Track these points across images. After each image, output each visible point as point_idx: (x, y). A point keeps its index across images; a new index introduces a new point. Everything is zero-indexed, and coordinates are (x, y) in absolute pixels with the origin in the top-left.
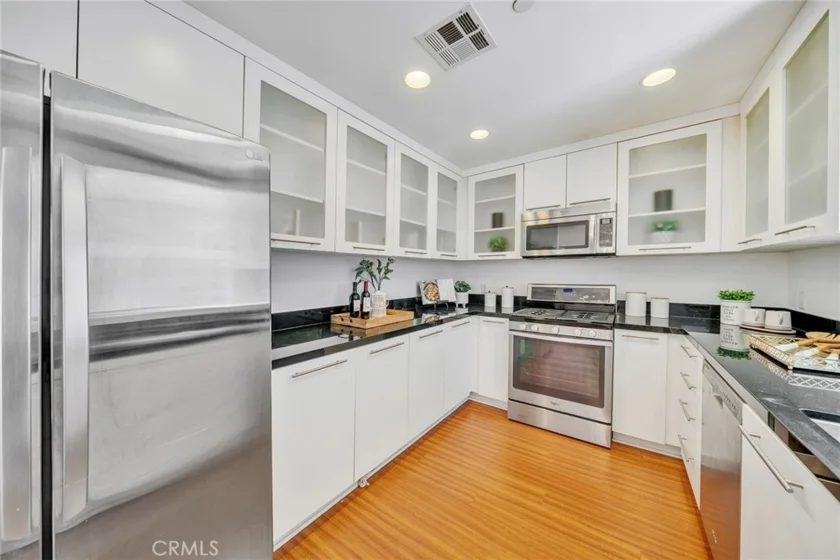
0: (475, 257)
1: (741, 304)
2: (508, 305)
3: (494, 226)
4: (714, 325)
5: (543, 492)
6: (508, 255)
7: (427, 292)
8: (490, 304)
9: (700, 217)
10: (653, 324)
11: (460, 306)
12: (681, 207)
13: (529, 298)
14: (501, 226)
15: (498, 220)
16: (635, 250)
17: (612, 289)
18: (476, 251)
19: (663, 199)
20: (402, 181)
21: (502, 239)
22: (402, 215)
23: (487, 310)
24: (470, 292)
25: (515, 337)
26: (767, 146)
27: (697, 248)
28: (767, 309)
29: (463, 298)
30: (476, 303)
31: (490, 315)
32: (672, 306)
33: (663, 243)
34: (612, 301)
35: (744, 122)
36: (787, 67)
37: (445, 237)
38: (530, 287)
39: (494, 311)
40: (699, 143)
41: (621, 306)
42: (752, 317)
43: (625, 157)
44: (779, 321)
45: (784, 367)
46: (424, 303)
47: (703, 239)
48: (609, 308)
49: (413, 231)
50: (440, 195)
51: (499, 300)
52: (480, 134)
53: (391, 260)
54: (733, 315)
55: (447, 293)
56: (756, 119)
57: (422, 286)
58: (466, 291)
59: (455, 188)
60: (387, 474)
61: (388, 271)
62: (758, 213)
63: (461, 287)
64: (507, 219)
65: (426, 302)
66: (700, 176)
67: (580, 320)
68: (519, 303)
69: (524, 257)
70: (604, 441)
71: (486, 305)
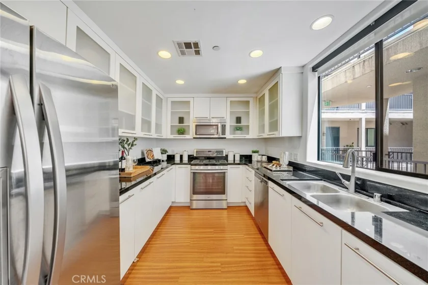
0: (172, 137)
1: (256, 154)
2: (185, 159)
3: (180, 123)
4: (250, 162)
5: (212, 230)
6: (187, 137)
7: (148, 155)
8: (177, 159)
9: (248, 127)
10: (236, 162)
11: (163, 161)
12: (243, 123)
13: (195, 155)
14: (183, 123)
15: (181, 120)
16: (231, 137)
17: (224, 151)
18: (171, 134)
19: (239, 120)
20: (143, 97)
21: (184, 129)
22: (142, 115)
23: (176, 162)
24: (167, 154)
25: (193, 173)
26: (264, 109)
27: (248, 137)
28: (262, 155)
29: (165, 157)
30: (171, 159)
31: (178, 164)
32: (241, 155)
33: (239, 135)
34: (224, 155)
35: (258, 100)
36: (269, 90)
37: (158, 127)
38: (195, 150)
39: (179, 162)
40: (247, 103)
41: (226, 157)
42: (259, 158)
43: (229, 103)
44: (265, 159)
45: (271, 170)
46: (147, 161)
47: (248, 134)
48: (224, 158)
49: (146, 123)
50: (156, 106)
51: (181, 157)
52: (180, 82)
53: (136, 139)
54: (255, 158)
55: (157, 155)
56: (261, 100)
57: (145, 153)
58: (165, 153)
59: (162, 102)
60: (146, 251)
61: (132, 145)
62: (262, 128)
63: (164, 152)
64: (185, 120)
65: (147, 160)
66: (248, 113)
67: (216, 163)
68: (191, 158)
69: (194, 138)
70: (225, 207)
71: (176, 159)
